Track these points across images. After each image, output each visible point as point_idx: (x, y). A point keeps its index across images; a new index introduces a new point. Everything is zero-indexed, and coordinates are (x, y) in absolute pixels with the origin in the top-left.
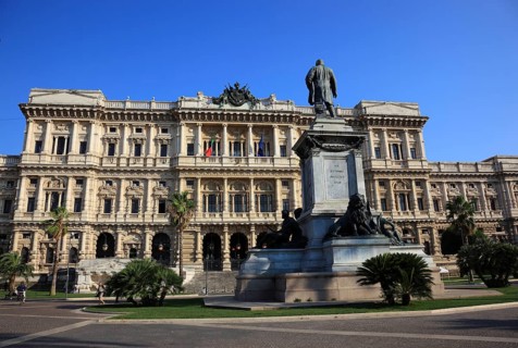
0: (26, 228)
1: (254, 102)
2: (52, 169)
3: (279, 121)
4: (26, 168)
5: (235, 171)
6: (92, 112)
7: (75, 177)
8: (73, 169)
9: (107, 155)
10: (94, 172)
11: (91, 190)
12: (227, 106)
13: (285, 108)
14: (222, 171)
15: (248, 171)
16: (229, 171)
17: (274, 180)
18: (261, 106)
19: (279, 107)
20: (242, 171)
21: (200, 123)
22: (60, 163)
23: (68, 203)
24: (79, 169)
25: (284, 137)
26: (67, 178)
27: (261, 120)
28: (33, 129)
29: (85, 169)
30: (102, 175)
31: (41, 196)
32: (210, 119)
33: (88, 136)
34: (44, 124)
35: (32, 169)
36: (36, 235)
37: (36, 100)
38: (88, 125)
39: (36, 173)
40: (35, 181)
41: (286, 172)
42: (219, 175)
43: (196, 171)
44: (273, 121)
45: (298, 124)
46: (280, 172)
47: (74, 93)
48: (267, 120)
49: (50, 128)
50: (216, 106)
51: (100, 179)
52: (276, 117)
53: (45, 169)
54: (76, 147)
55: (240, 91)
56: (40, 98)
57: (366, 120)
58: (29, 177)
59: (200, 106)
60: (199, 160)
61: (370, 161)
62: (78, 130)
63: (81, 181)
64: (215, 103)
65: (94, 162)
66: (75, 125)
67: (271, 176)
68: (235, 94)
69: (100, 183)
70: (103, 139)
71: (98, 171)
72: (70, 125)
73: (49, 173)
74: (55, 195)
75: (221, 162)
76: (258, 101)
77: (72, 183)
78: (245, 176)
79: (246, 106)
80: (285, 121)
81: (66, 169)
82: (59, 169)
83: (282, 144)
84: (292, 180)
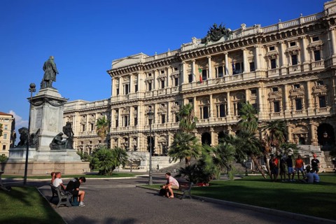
0: (115, 136)
1: (227, 34)
2: (122, 103)
3: (246, 44)
4: (113, 105)
5: (216, 89)
6: (137, 67)
7: (133, 106)
8: (131, 102)
9: (148, 91)
10: (141, 102)
11: (140, 112)
12: (210, 43)
13: (251, 32)
14: (207, 90)
15: (225, 87)
16: (212, 89)
17: (244, 91)
18: (234, 36)
19: (246, 33)
20: (220, 88)
21: (194, 59)
22: (126, 99)
23: (131, 121)
24: (133, 102)
25: (252, 55)
26: (129, 107)
27: (232, 47)
28: (115, 82)
29: (136, 101)
30: (146, 103)
31: (120, 119)
32: (199, 55)
33: (137, 82)
34: (118, 79)
35: (115, 105)
36: (119, 140)
37: (115, 67)
38: (137, 75)
39: (117, 107)
40: (117, 111)
41: (252, 83)
42: (206, 93)
43: (192, 92)
44: (241, 45)
45: (263, 42)
46: (247, 84)
47: (129, 58)
48: (237, 46)
49: (121, 80)
50: (203, 45)
51: (146, 105)
52: (243, 42)
53: (120, 104)
54: (133, 89)
55: (218, 30)
56: (117, 65)
58: (114, 109)
59: (193, 47)
60: (194, 85)
61: (332, 59)
62: (133, 78)
63: (136, 108)
64: (202, 43)
65: (141, 96)
66: (131, 77)
67: (241, 88)
68: (216, 33)
69: (146, 108)
70: (145, 82)
71: (143, 101)
72: (129, 76)
73: (122, 106)
74: (126, 117)
75: (207, 84)
76: (232, 33)
77: (132, 109)
78: (223, 90)
79: (222, 40)
80: (250, 43)
81: (128, 102)
82: (125, 103)
83: (251, 61)
84: (257, 88)
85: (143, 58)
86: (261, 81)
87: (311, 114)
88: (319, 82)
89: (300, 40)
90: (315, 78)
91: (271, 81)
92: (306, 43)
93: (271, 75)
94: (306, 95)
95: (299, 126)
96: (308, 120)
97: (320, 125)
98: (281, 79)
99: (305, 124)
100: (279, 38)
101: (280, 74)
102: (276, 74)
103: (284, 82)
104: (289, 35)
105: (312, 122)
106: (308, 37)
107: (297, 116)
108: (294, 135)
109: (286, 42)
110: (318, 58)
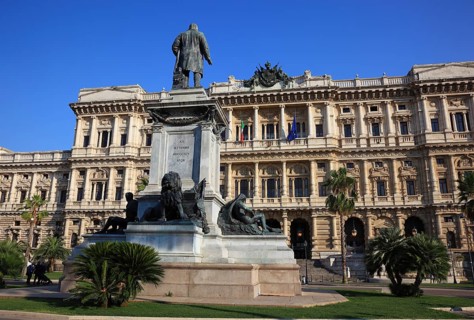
0: (75, 216)
1: (286, 80)
2: (96, 161)
3: (313, 98)
4: (75, 162)
5: (266, 155)
6: (130, 106)
7: (116, 168)
8: (113, 160)
9: (144, 145)
10: (132, 162)
11: (130, 179)
12: (258, 88)
13: (320, 83)
14: (252, 155)
15: (280, 154)
16: (259, 155)
17: (308, 163)
18: (294, 85)
19: (313, 84)
20: (273, 154)
21: (231, 107)
22: (103, 155)
23: (110, 192)
24: (118, 160)
25: (320, 115)
26: (109, 169)
27: (293, 100)
28: (82, 125)
29: (124, 160)
30: (140, 165)
31: (88, 186)
32: (240, 102)
33: (127, 129)
34: (90, 120)
35: (80, 162)
36: (83, 222)
37: (84, 99)
38: (127, 118)
39: (83, 165)
40: (83, 172)
41: (321, 153)
42: (249, 160)
44: (306, 99)
45: (336, 99)
46: (315, 153)
47: (115, 89)
48: (300, 99)
49: (96, 123)
50: (247, 89)
51: (139, 168)
52: (310, 95)
53: (90, 161)
54: (117, 139)
55: (271, 71)
56: (88, 97)
57: (418, 88)
58: (78, 169)
59: (231, 90)
60: (230, 146)
61: (424, 135)
62: (119, 123)
63: (121, 171)
64: (245, 86)
65: (132, 152)
66: (116, 119)
67: (305, 158)
68: (267, 75)
69: (139, 172)
70: (141, 130)
71: (136, 161)
72: (112, 119)
73: (94, 165)
74: (100, 185)
75: (252, 146)
76: (291, 80)
77: (113, 173)
78: (277, 159)
79: (277, 86)
80: (320, 98)
81: (108, 161)
82: (102, 161)
83: (318, 123)
84: (328, 161)
85: (139, 94)
86: (333, 152)
87: (399, 203)
88: (406, 162)
89: (384, 105)
90: (402, 156)
91: (346, 153)
92: (390, 110)
93: (346, 146)
94: (391, 178)
95: (382, 217)
96: (394, 211)
97: (409, 218)
98: (361, 152)
99: (389, 216)
100: (357, 98)
101: (358, 145)
102: (353, 146)
103: (364, 157)
104: (371, 97)
105: (399, 214)
106: (393, 104)
107: (380, 203)
108: (375, 229)
109: (365, 105)
110: (404, 131)
